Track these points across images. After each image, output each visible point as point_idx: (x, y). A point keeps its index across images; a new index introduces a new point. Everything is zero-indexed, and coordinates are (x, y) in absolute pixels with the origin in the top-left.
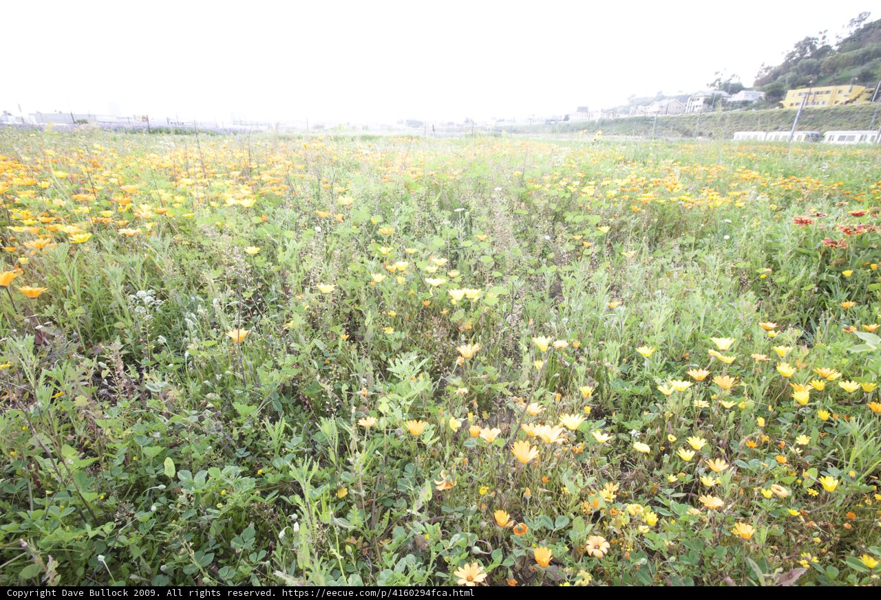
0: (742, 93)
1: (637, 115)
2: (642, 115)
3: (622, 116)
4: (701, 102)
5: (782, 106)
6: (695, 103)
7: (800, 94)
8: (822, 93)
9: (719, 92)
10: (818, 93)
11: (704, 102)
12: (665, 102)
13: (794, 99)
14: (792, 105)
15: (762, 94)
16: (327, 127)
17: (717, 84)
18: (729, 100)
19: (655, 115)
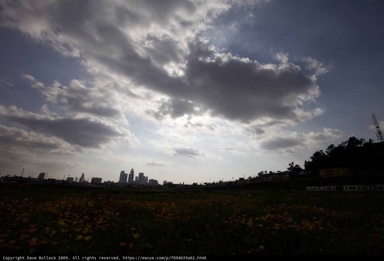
0: (302, 171)
1: (264, 181)
2: (266, 181)
3: (258, 182)
4: (288, 175)
5: (320, 176)
6: (286, 176)
7: (325, 172)
8: (332, 171)
9: (294, 171)
10: (331, 171)
11: (289, 175)
12: (274, 176)
13: (322, 173)
14: (323, 175)
15: (310, 172)
16: (133, 186)
17: (291, 168)
18: (298, 174)
19: (271, 181)
